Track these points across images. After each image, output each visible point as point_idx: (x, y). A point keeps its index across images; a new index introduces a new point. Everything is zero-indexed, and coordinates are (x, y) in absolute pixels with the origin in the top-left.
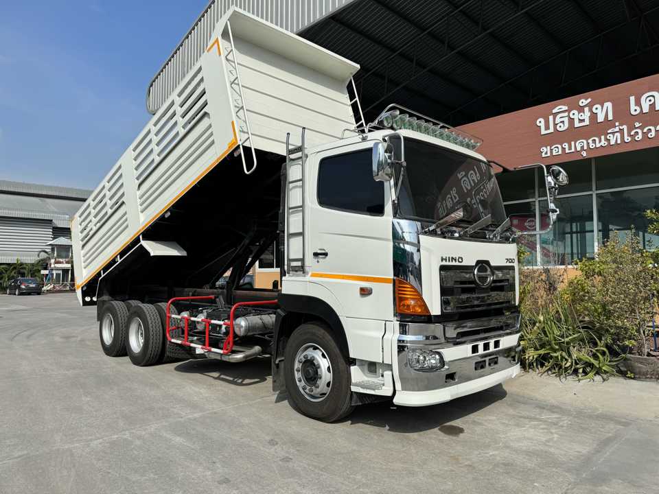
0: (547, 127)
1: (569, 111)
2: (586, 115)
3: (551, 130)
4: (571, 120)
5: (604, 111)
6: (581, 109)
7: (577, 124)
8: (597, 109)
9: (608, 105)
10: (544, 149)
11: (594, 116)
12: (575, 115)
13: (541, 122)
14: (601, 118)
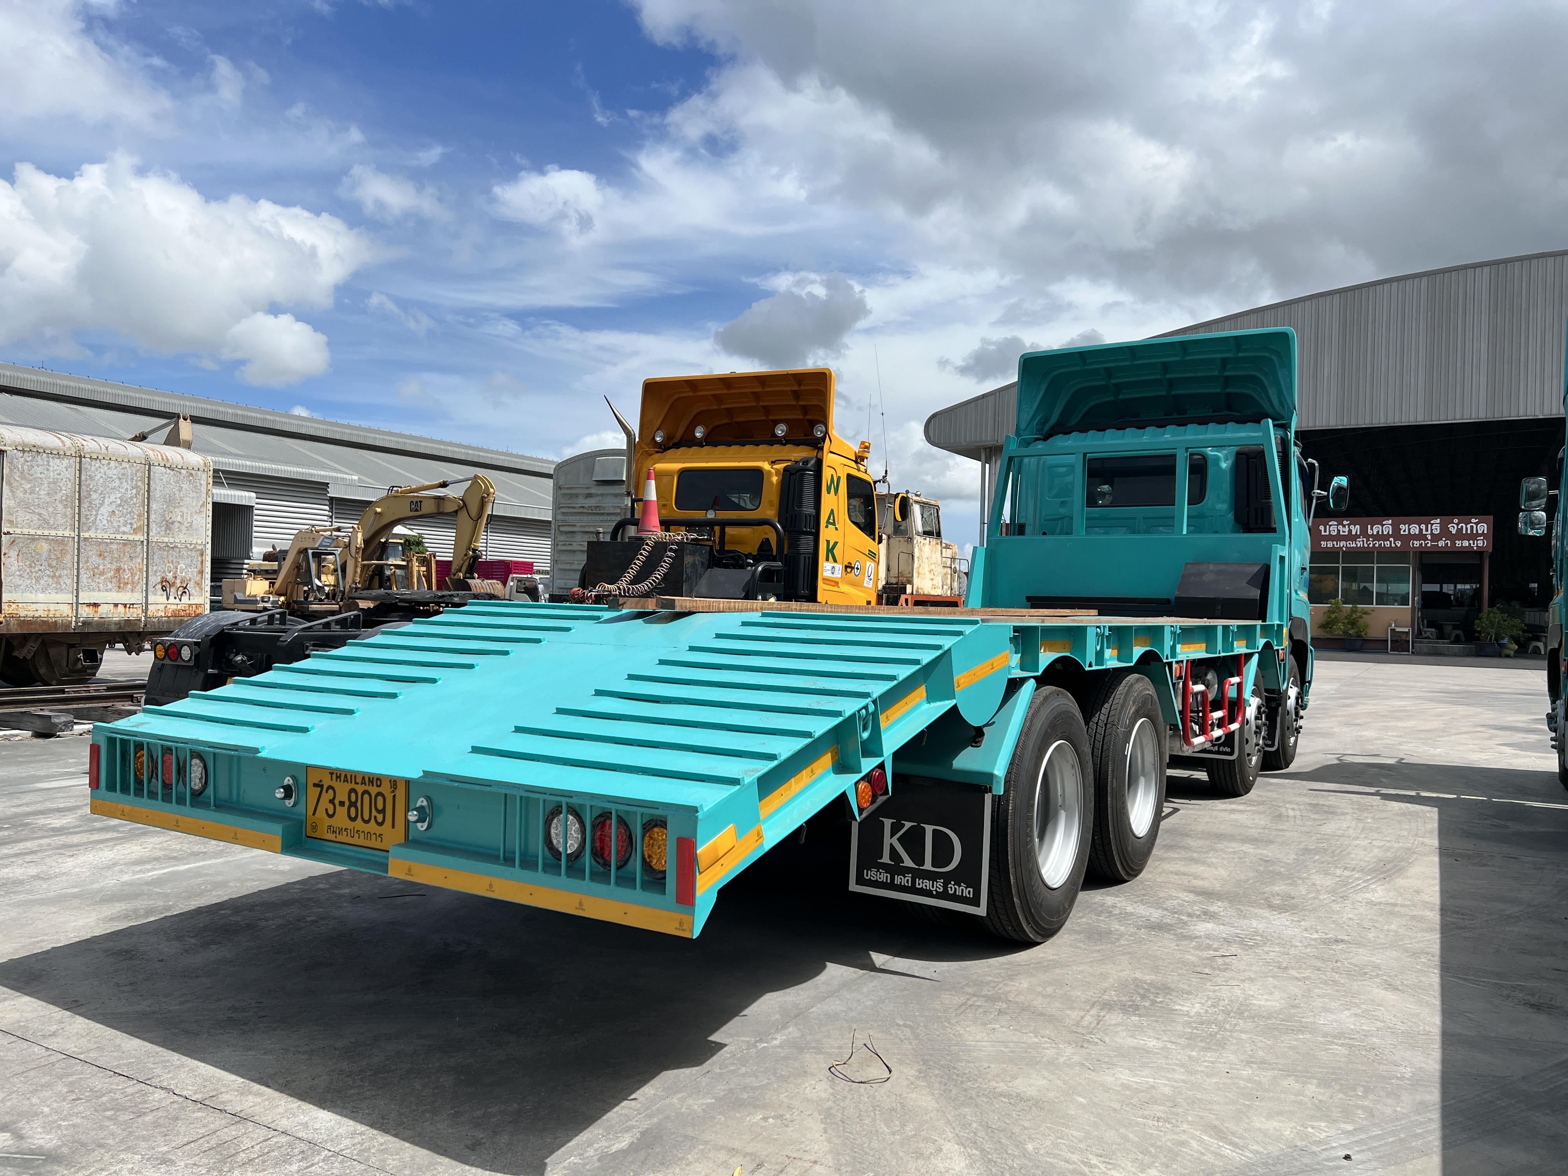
0: (1325, 531)
1: (1338, 525)
2: (1347, 529)
3: (1327, 533)
4: (1339, 531)
5: (1356, 529)
6: (1344, 526)
7: (1341, 533)
8: (1352, 527)
9: (1358, 527)
10: (1322, 543)
11: (1350, 531)
12: (1340, 527)
13: (1322, 528)
14: (1354, 533)
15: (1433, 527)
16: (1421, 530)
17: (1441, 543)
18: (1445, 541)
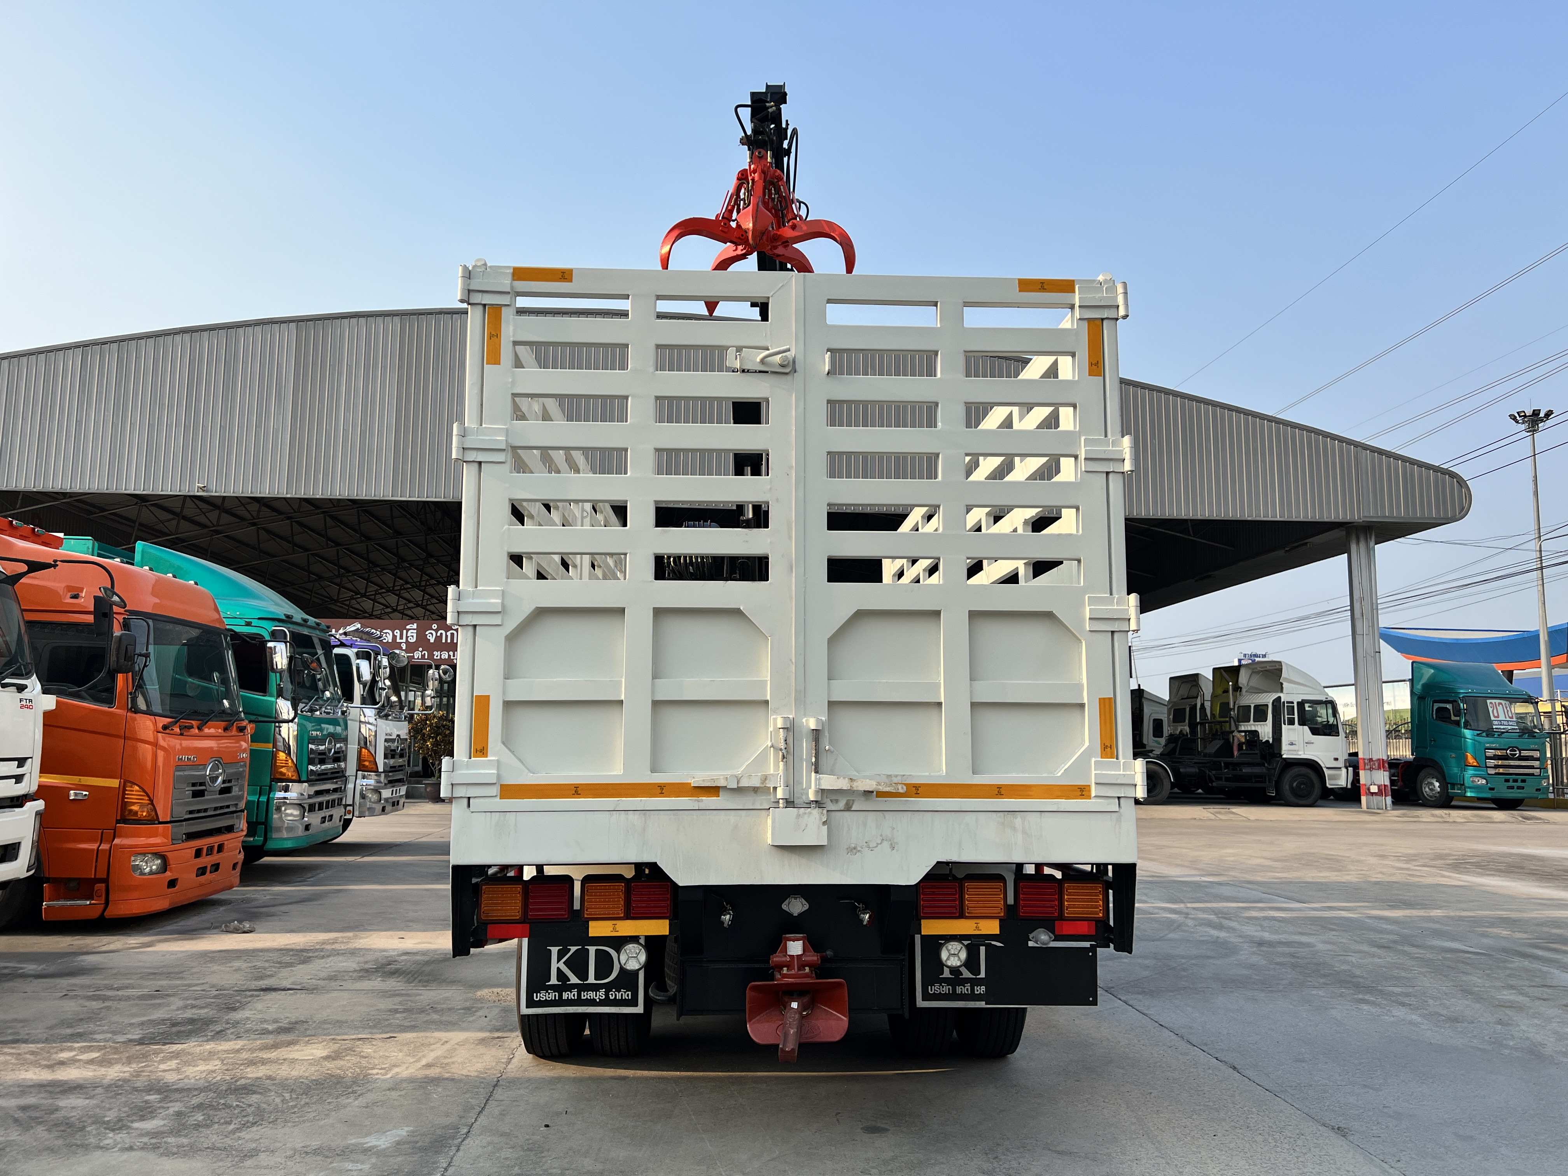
15: (409, 634)
16: (394, 637)
17: (418, 654)
18: (421, 652)
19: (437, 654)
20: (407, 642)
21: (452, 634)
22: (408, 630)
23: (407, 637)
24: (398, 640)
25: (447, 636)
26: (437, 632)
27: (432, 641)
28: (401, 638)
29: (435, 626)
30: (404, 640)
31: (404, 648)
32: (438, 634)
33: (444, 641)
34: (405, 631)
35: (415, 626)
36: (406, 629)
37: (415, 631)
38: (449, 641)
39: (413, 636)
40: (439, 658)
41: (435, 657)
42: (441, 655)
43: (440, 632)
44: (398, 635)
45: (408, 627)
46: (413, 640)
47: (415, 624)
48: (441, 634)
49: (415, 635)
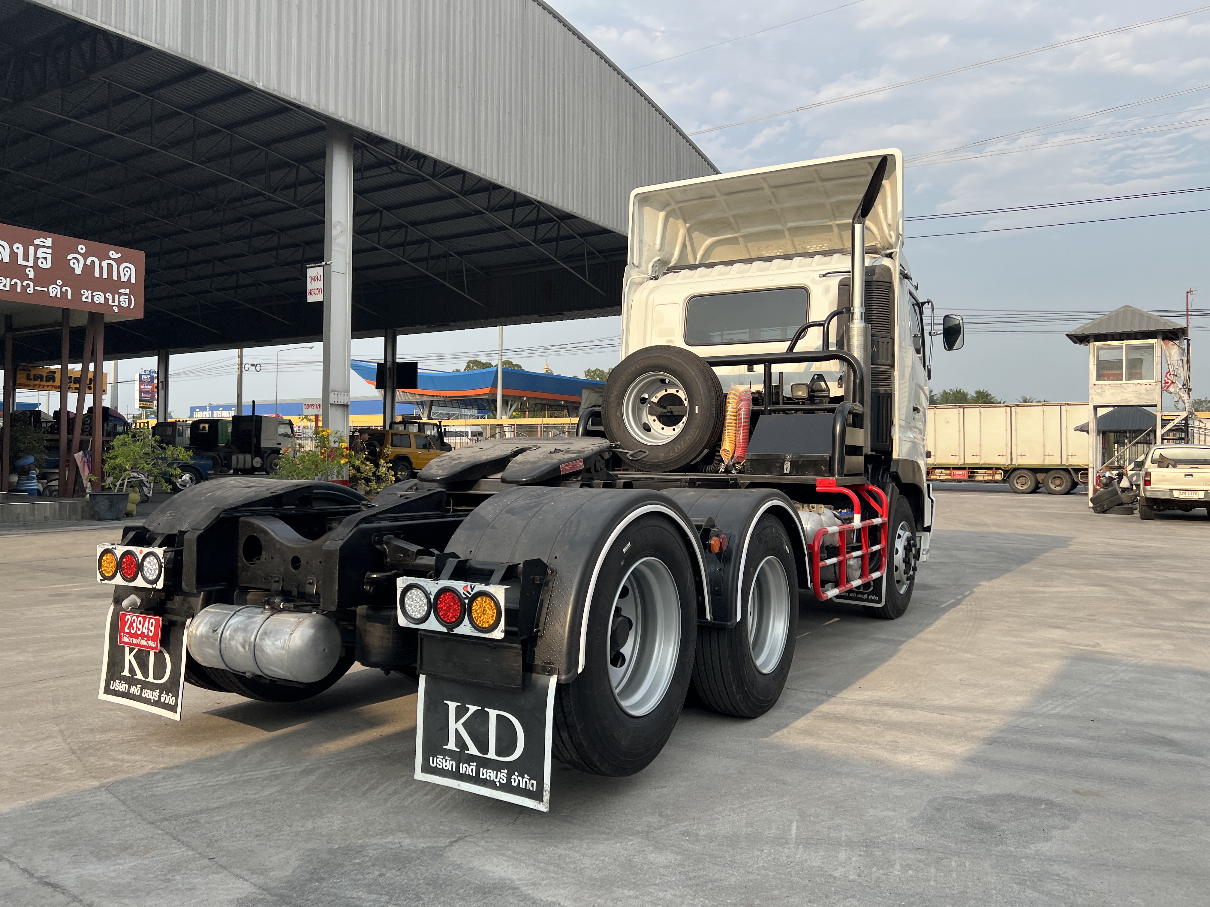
15: (39, 254)
16: (13, 255)
17: (54, 291)
18: (61, 287)
19: (86, 295)
20: (36, 267)
21: (110, 266)
22: (37, 247)
23: (36, 259)
24: (21, 261)
25: (101, 267)
26: (85, 256)
27: (78, 271)
28: (26, 258)
29: (82, 248)
30: (31, 263)
31: (31, 275)
32: (88, 263)
33: (97, 274)
34: (32, 249)
35: (49, 242)
36: (33, 244)
37: (50, 251)
38: (105, 276)
39: (45, 259)
40: (90, 300)
41: (84, 299)
42: (93, 297)
43: (90, 259)
44: (20, 252)
45: (37, 242)
46: (47, 265)
47: (50, 240)
48: (93, 262)
49: (49, 257)
